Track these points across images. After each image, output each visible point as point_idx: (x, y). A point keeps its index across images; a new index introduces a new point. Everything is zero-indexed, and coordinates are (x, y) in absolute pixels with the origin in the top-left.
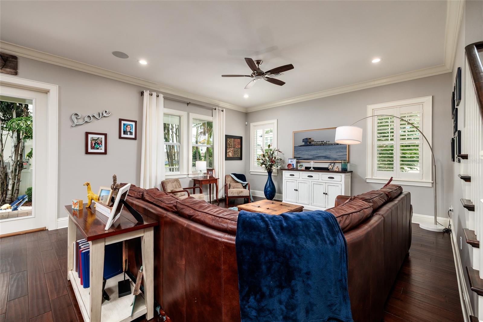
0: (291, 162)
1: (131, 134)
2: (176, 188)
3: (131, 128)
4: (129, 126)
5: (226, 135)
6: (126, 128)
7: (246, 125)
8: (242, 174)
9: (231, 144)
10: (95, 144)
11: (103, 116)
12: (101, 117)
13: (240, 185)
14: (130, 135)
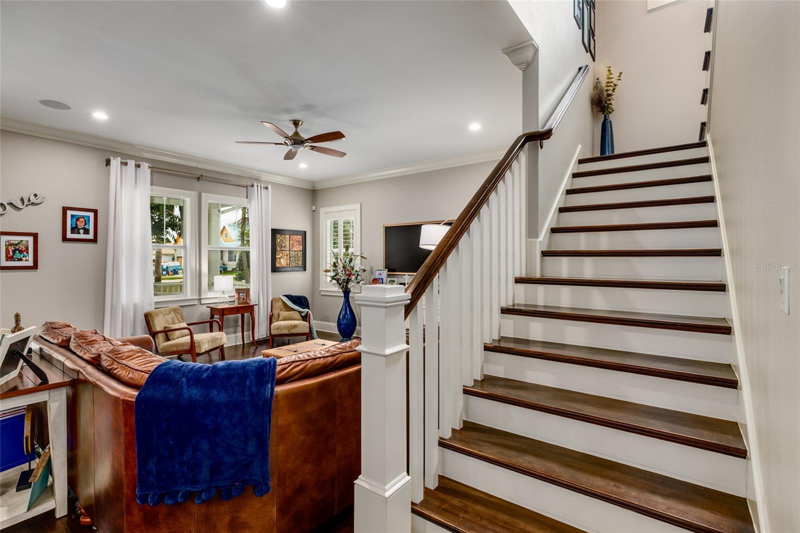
0: (380, 274)
1: (86, 231)
2: (174, 323)
3: (87, 222)
4: (81, 220)
5: (272, 229)
6: (76, 222)
7: (314, 211)
8: (302, 296)
9: (283, 245)
10: (14, 252)
11: (31, 203)
12: (25, 205)
13: (297, 315)
14: (84, 234)
